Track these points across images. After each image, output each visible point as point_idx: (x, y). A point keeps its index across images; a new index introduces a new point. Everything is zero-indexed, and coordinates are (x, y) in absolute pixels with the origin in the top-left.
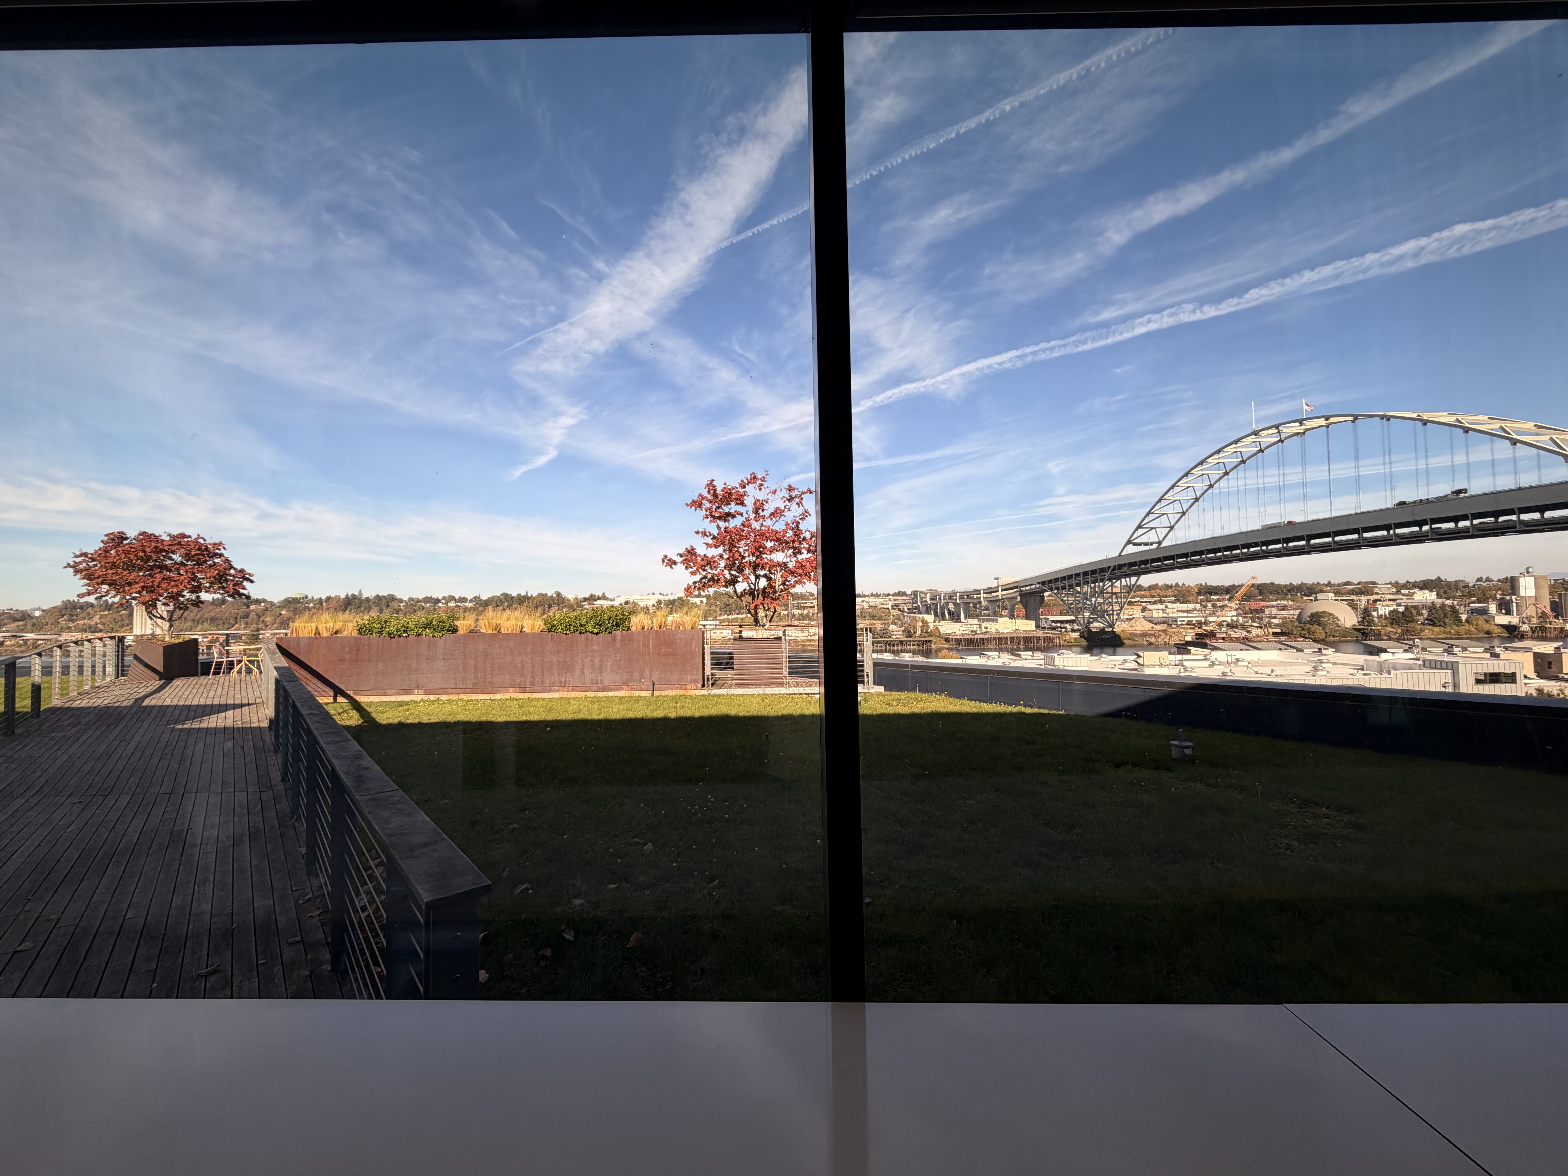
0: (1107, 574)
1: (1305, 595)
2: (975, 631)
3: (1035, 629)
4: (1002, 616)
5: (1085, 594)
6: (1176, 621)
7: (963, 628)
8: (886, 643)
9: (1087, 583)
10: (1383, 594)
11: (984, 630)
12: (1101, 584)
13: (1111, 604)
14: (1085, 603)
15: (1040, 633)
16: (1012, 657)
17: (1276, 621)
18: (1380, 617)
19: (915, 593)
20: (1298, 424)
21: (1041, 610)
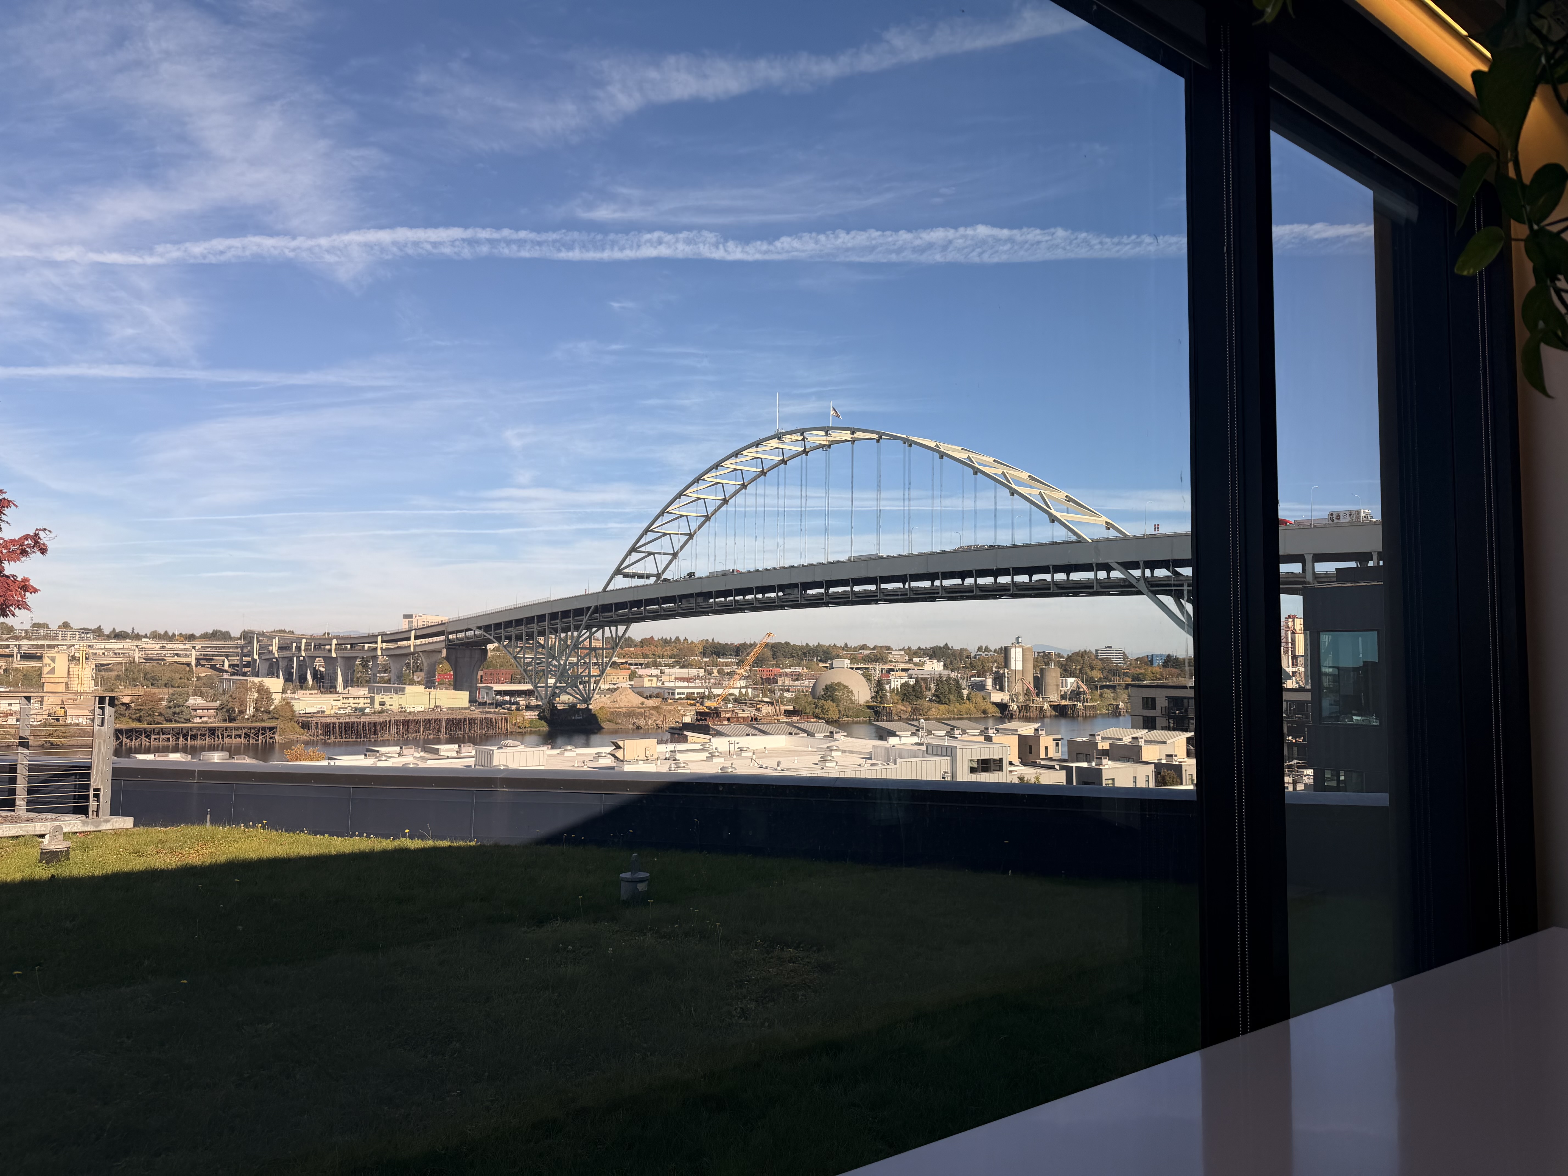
0: (585, 619)
1: (821, 661)
2: (362, 710)
3: (467, 705)
4: (412, 683)
5: (552, 648)
6: (673, 694)
7: (339, 704)
8: (178, 733)
9: (556, 631)
10: (897, 662)
11: (377, 706)
12: (575, 634)
13: (587, 665)
14: (550, 664)
15: (477, 713)
16: (422, 754)
17: (788, 695)
18: (892, 691)
19: (247, 636)
20: (823, 433)
21: (480, 673)
